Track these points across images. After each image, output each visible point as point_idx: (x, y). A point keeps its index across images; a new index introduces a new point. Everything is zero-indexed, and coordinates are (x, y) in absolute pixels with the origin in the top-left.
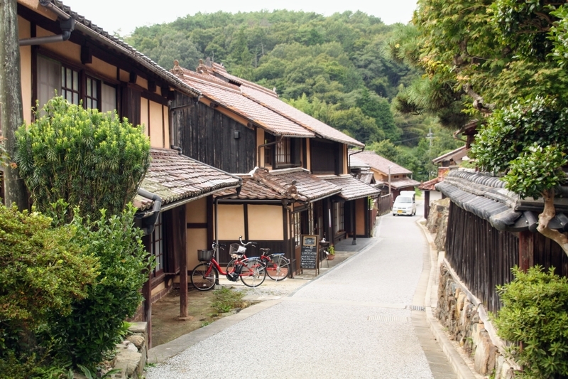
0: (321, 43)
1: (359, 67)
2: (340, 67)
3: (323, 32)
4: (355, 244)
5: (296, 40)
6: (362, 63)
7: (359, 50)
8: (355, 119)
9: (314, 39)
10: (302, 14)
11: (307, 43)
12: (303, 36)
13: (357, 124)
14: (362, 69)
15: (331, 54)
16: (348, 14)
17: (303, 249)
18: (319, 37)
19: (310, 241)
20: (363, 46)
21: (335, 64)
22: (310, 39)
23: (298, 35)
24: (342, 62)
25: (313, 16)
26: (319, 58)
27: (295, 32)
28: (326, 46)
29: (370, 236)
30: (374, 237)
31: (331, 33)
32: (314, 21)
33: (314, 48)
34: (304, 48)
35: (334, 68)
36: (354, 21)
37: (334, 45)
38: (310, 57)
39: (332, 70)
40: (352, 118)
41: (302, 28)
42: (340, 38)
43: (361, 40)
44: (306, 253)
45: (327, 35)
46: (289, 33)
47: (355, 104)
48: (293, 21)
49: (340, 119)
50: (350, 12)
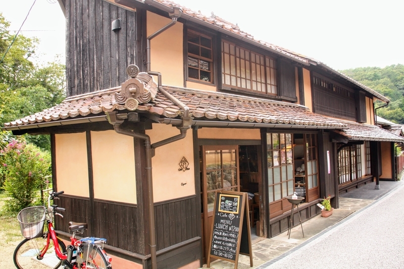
0: (379, 79)
1: (400, 89)
2: (390, 90)
3: (380, 74)
4: (378, 189)
5: (366, 79)
6: (401, 87)
7: (399, 81)
8: (398, 114)
9: (376, 77)
10: (369, 68)
11: (372, 80)
12: (369, 77)
13: (400, 117)
14: (401, 90)
15: (384, 84)
16: (393, 66)
17: (218, 219)
18: (378, 76)
19: (228, 203)
20: (402, 79)
21: (386, 88)
22: (373, 78)
23: (367, 77)
24: (390, 87)
25: (375, 68)
26: (378, 86)
27: (366, 75)
28: (381, 81)
29: (397, 180)
30: (401, 181)
31: (384, 74)
32: (375, 70)
33: (375, 82)
34: (370, 82)
35: (386, 90)
36: (396, 69)
37: (386, 79)
38: (373, 86)
39: (385, 91)
40: (396, 114)
41: (369, 73)
42: (389, 76)
43: (401, 76)
44: (221, 227)
45: (382, 76)
46: (362, 76)
47: (398, 107)
48: (365, 71)
49: (390, 115)
50: (395, 65)
